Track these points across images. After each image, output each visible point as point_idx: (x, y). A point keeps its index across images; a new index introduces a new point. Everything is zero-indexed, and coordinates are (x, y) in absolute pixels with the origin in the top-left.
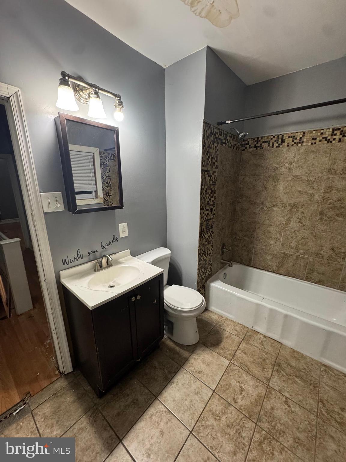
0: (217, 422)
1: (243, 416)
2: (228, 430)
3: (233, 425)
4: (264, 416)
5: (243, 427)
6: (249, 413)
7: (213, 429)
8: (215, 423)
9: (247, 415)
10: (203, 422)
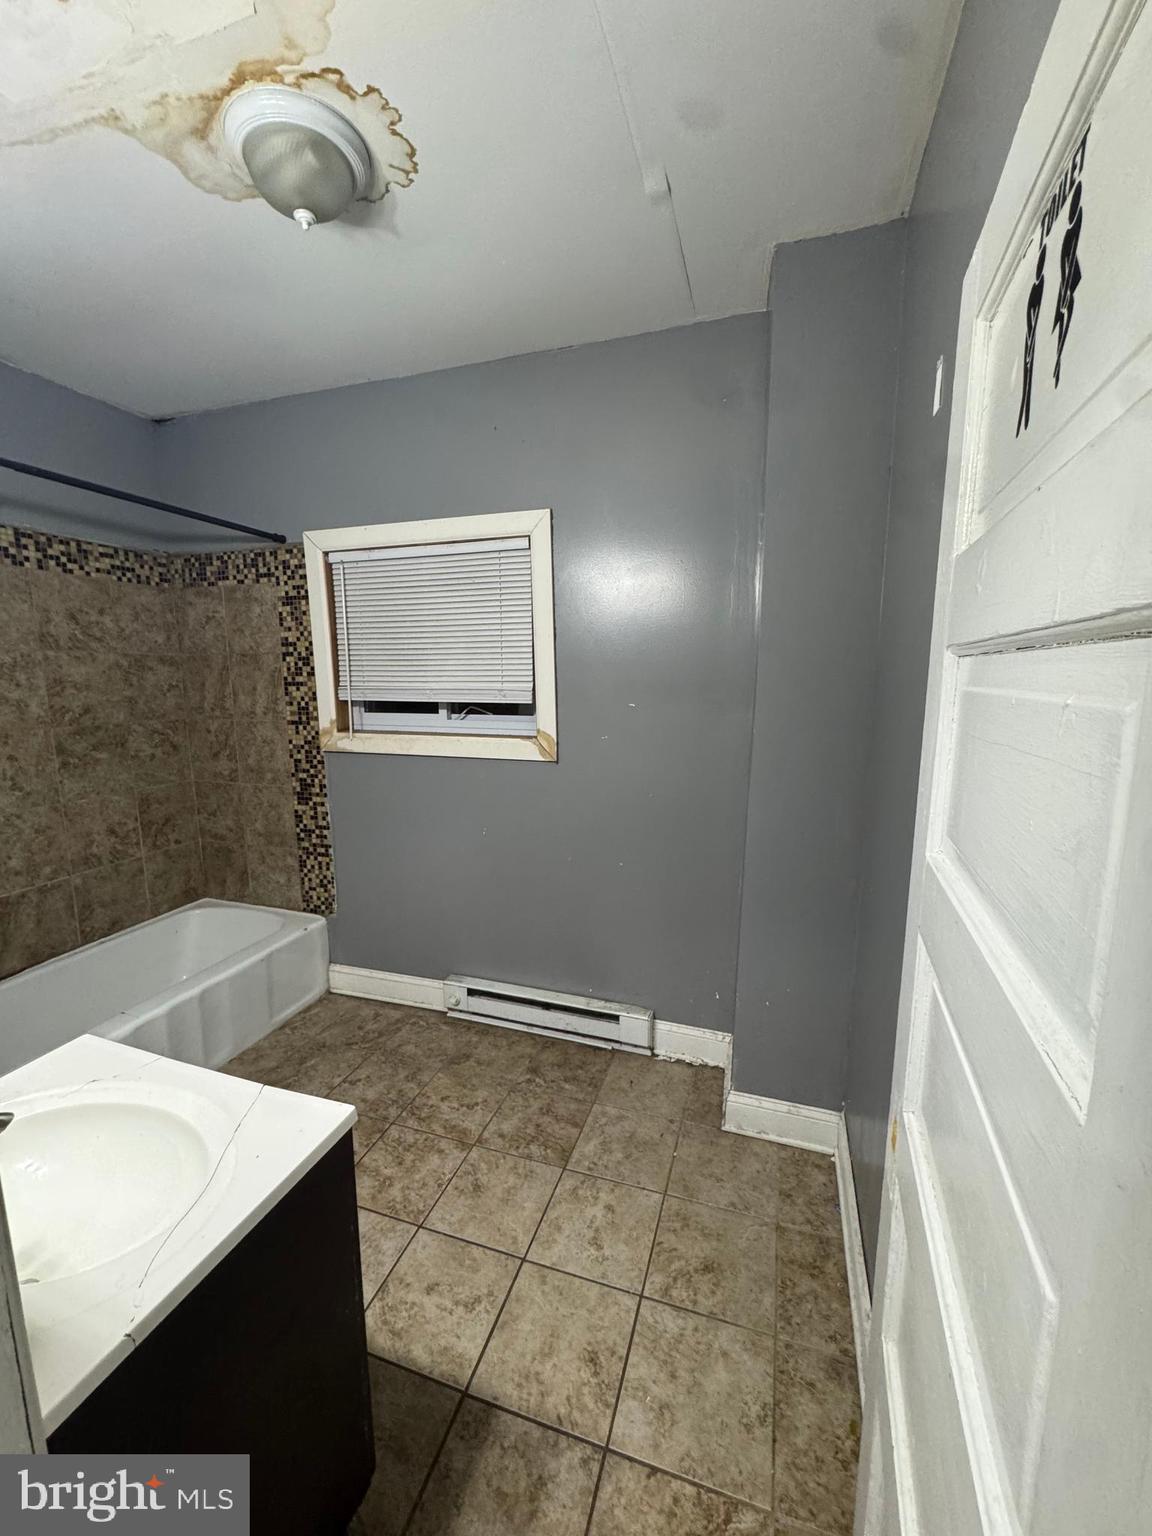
0: (396, 1183)
1: (380, 1143)
2: (408, 1162)
3: (398, 1157)
4: (379, 1113)
5: (399, 1141)
6: (374, 1132)
7: (408, 1188)
8: (398, 1186)
9: (378, 1135)
10: (398, 1206)
